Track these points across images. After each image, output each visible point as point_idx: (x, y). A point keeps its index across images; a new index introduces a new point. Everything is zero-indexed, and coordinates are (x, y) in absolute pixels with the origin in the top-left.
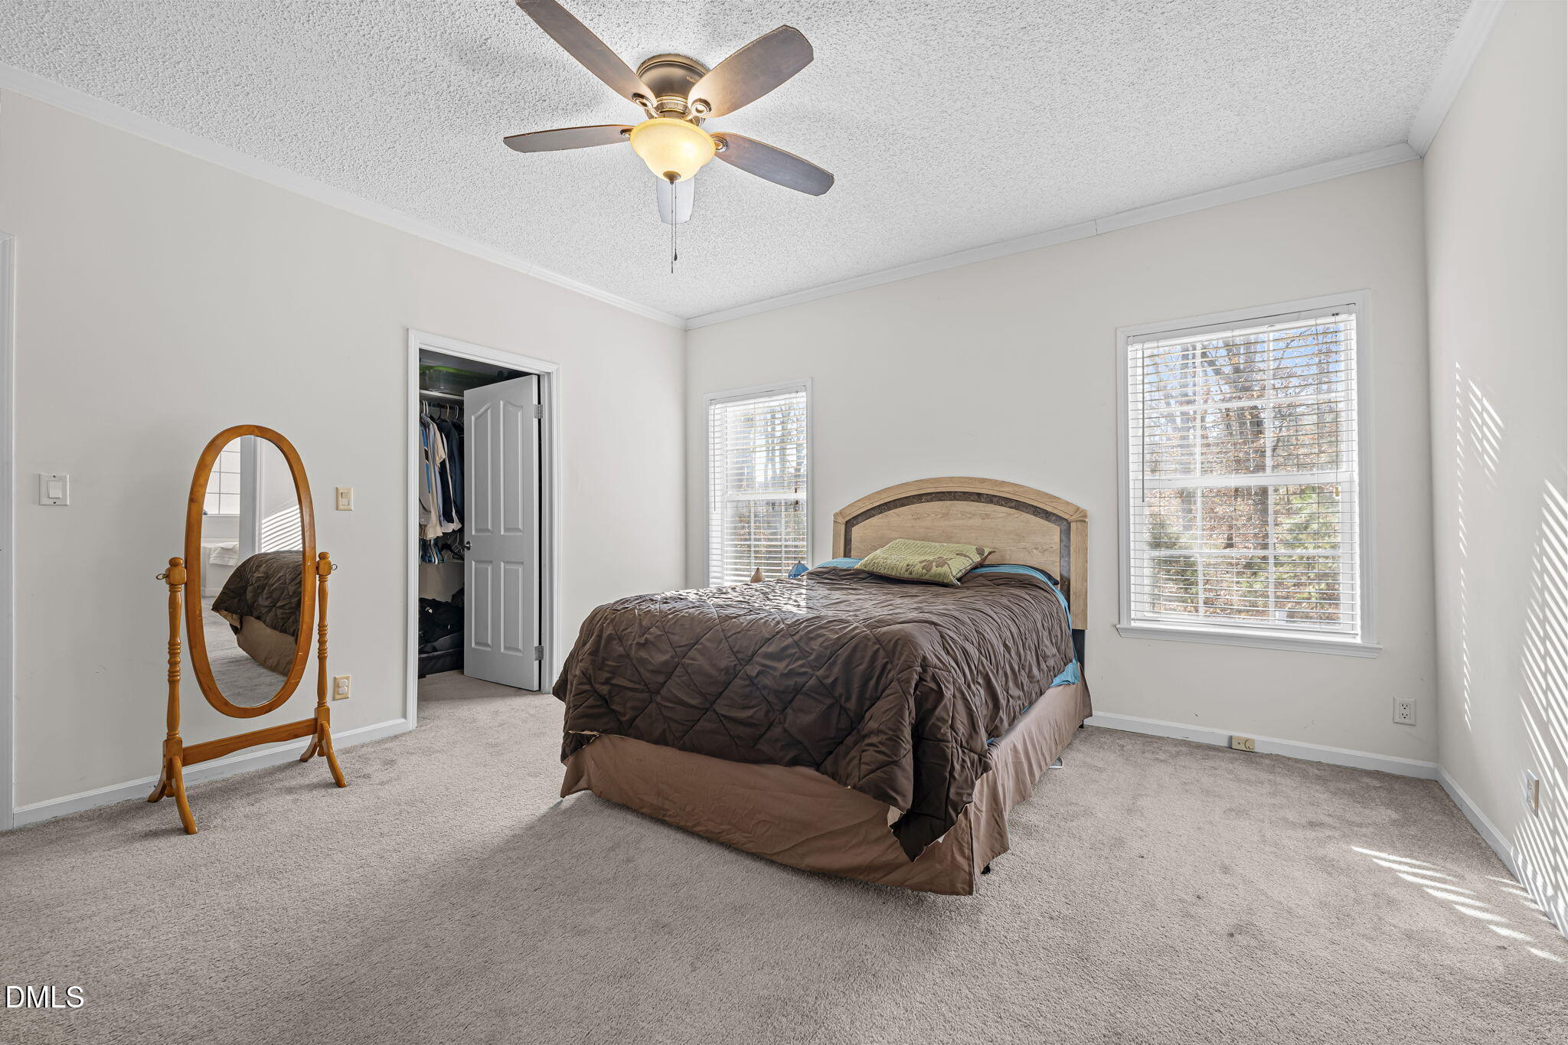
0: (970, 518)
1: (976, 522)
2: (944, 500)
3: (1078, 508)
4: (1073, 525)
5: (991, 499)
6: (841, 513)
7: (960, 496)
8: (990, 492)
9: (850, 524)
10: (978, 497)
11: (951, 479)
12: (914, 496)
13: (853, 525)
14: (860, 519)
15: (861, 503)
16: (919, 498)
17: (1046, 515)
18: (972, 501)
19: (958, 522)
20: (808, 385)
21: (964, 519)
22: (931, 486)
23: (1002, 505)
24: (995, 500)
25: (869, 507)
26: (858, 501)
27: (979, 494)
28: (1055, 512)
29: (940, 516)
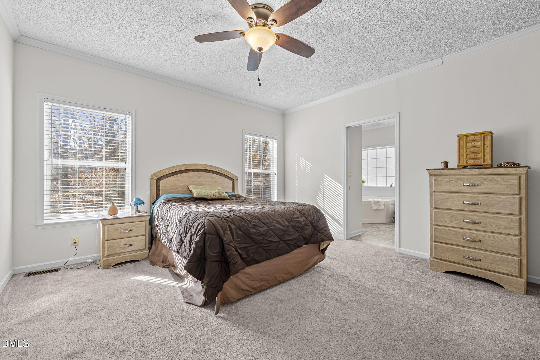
0: (208, 178)
1: (210, 179)
2: (198, 172)
3: (236, 176)
4: (235, 181)
5: (213, 172)
6: (155, 174)
7: (204, 171)
8: (214, 170)
9: (159, 180)
10: (209, 171)
11: (201, 165)
12: (187, 170)
13: (160, 180)
14: (163, 178)
15: (164, 171)
16: (189, 171)
17: (228, 177)
18: (207, 172)
19: (205, 180)
20: (134, 113)
21: (206, 178)
22: (195, 166)
23: (216, 174)
24: (215, 172)
25: (168, 173)
26: (163, 170)
27: (210, 171)
28: (231, 177)
29: (198, 177)
